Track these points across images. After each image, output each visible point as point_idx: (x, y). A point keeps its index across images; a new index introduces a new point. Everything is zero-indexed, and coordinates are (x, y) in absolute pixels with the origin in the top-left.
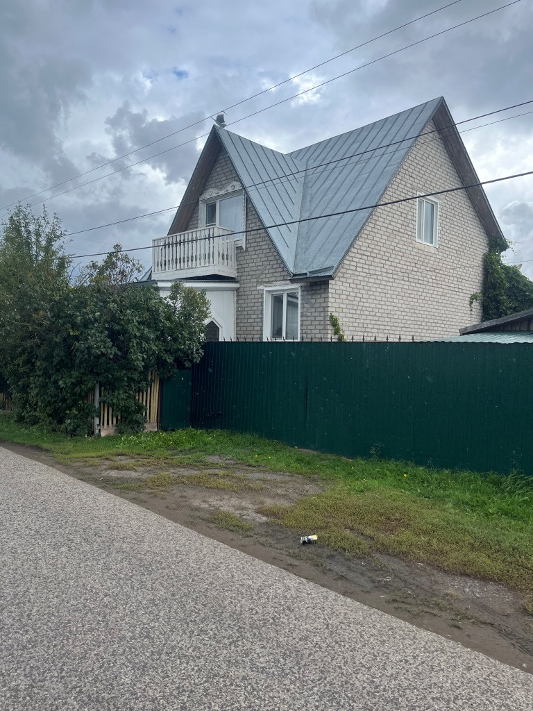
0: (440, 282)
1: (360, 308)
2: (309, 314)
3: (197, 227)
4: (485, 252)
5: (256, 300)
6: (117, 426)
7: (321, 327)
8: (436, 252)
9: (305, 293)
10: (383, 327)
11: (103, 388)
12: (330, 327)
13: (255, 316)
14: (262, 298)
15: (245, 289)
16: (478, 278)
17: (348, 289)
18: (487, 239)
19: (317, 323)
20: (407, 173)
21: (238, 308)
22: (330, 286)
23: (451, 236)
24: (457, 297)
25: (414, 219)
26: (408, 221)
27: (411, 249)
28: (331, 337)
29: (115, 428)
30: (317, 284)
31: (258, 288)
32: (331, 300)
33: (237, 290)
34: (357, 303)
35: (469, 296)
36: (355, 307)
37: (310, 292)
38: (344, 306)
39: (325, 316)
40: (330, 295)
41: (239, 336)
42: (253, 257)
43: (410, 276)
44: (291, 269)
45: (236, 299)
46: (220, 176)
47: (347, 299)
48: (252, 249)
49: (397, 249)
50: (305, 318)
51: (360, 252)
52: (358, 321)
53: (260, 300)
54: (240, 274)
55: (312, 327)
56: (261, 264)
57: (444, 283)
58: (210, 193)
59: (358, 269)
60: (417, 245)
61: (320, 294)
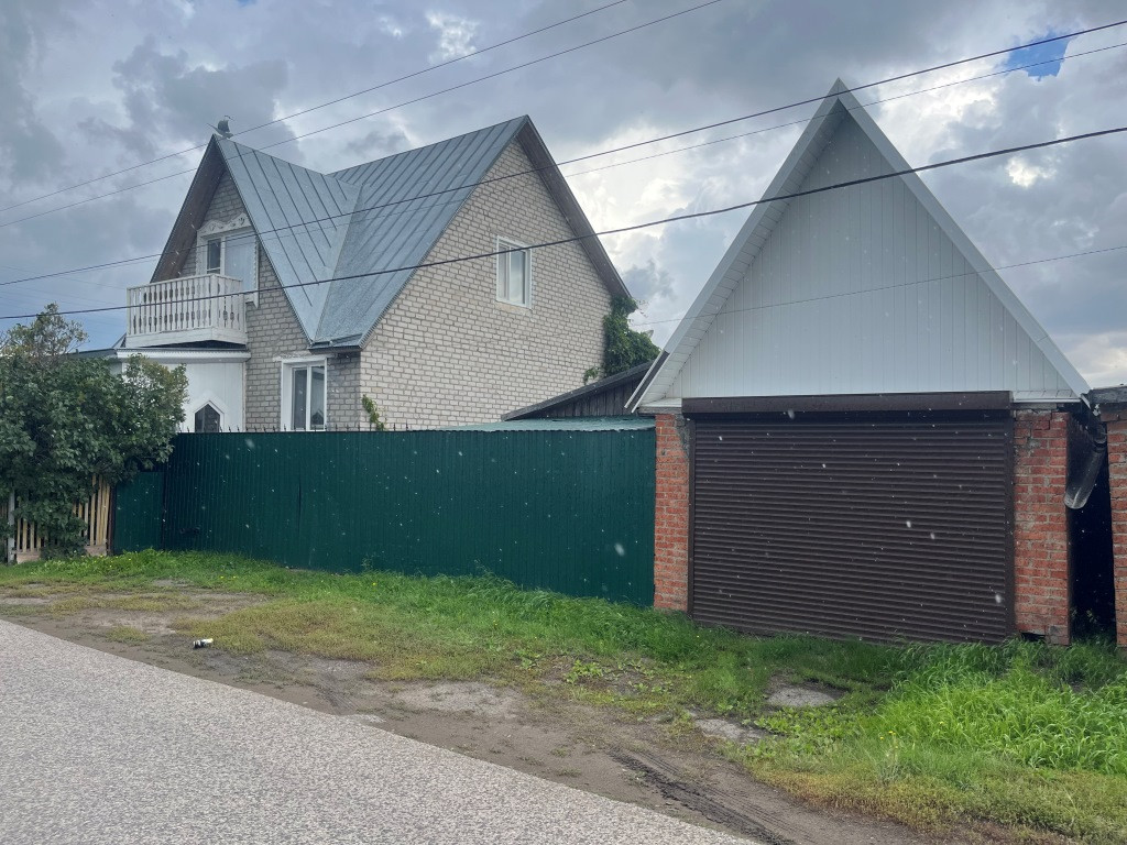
0: (536, 354)
1: (410, 388)
2: (337, 396)
3: (194, 273)
4: (606, 313)
5: (272, 376)
6: (41, 550)
7: (352, 413)
8: (529, 314)
9: (333, 367)
10: (448, 413)
11: (19, 498)
12: (363, 413)
13: (270, 398)
14: (279, 372)
15: (258, 361)
16: (595, 347)
17: (391, 363)
18: (609, 296)
19: (346, 407)
20: (481, 211)
21: (248, 386)
22: (362, 359)
23: (552, 293)
24: (562, 373)
25: (493, 271)
26: (484, 274)
27: (489, 311)
28: (365, 426)
29: (39, 552)
30: (346, 356)
31: (274, 359)
32: (363, 377)
33: (248, 361)
34: (405, 381)
35: (583, 371)
36: (403, 387)
37: (338, 367)
38: (385, 385)
39: (356, 399)
40: (363, 371)
41: (249, 426)
42: (268, 317)
43: (488, 345)
44: (312, 336)
45: (245, 374)
46: (226, 204)
47: (390, 376)
48: (267, 306)
49: (466, 310)
50: (332, 401)
51: (408, 314)
52: (407, 404)
53: (277, 376)
54: (251, 340)
55: (342, 413)
56: (278, 326)
57: (541, 355)
58: (213, 228)
59: (406, 337)
60: (499, 306)
61: (350, 369)
